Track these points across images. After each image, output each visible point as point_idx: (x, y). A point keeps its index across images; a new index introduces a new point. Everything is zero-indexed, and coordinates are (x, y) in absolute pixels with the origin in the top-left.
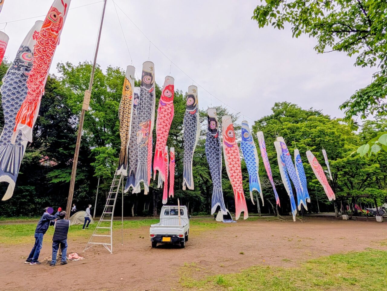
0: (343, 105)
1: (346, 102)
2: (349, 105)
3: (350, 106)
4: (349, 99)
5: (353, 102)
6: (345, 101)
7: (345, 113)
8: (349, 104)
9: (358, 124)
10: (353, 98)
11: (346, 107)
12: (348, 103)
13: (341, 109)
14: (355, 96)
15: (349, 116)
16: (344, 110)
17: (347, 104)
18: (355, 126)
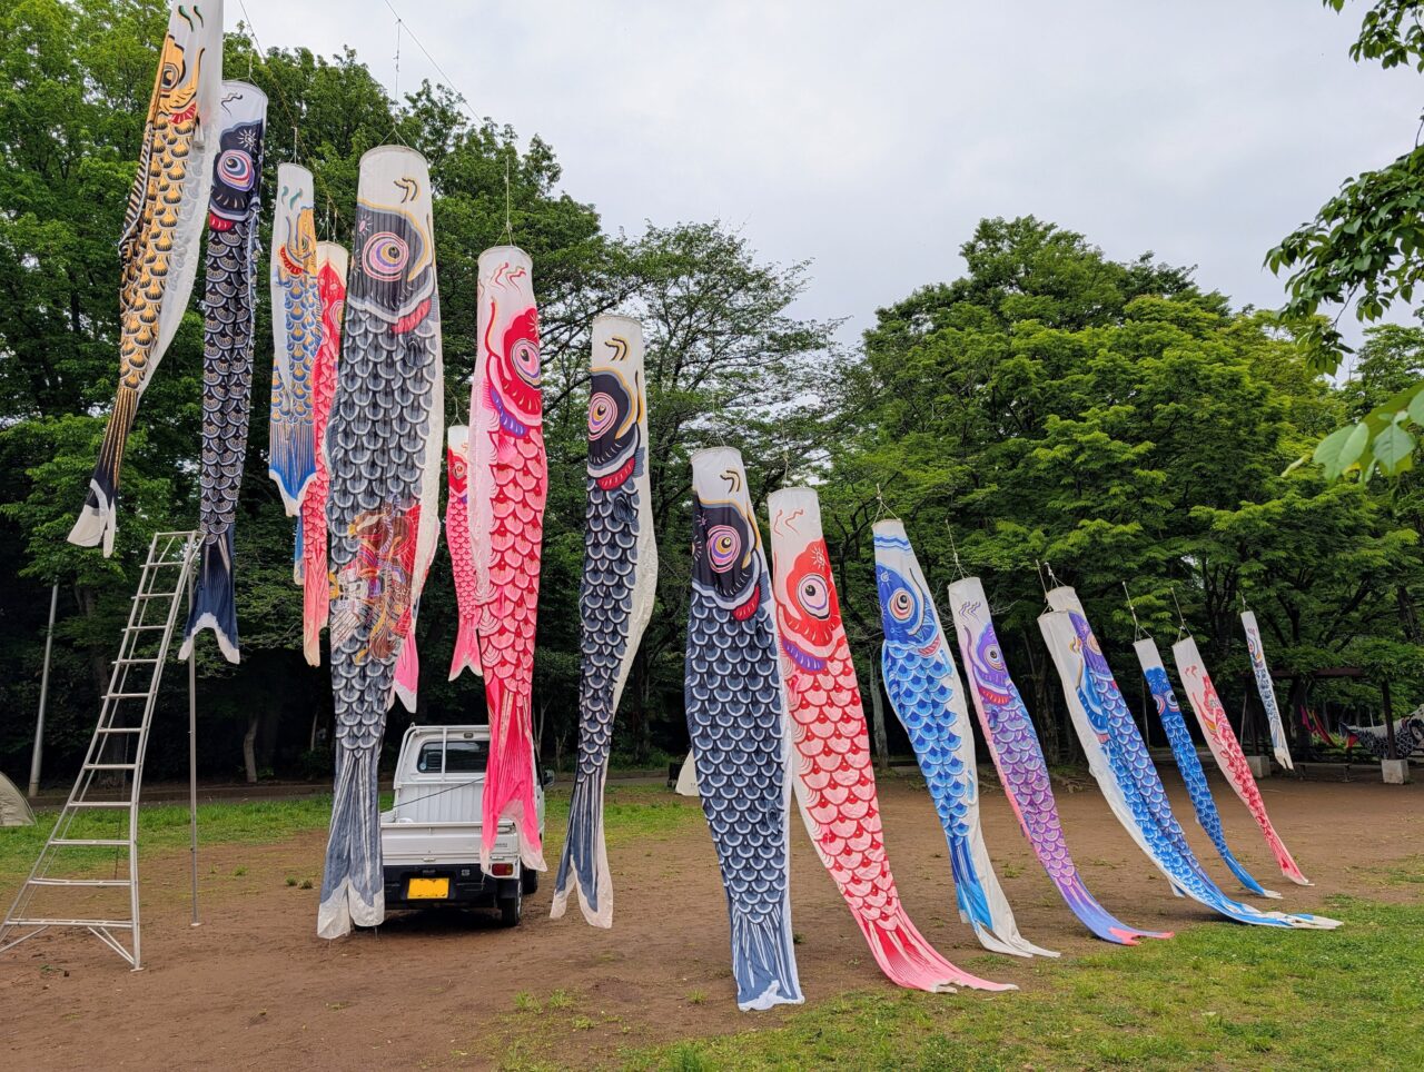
0: (1283, 246)
1: (1299, 235)
2: (1309, 248)
3: (1314, 252)
4: (1312, 221)
5: (1328, 235)
6: (1296, 227)
7: (1290, 289)
8: (1313, 244)
9: (1340, 340)
10: (1330, 213)
11: (1298, 259)
12: (1303, 237)
13: (1275, 270)
14: (1341, 206)
15: (1305, 303)
16: (1287, 272)
17: (1303, 245)
18: (1329, 353)
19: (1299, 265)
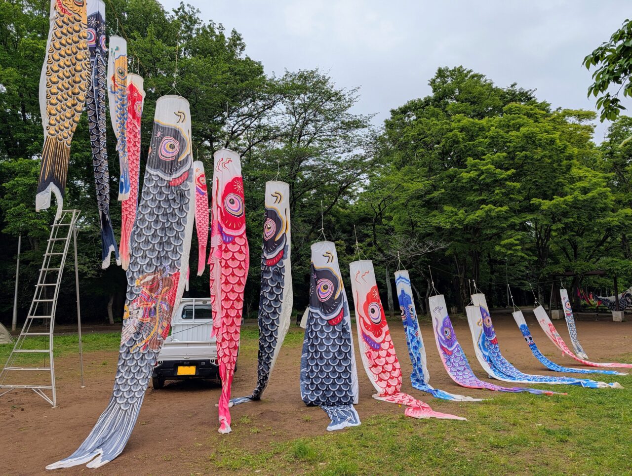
0: (593, 54)
1: (601, 49)
2: (606, 56)
3: (608, 57)
4: (608, 41)
5: (615, 48)
6: (600, 44)
7: (595, 77)
8: (608, 54)
9: (619, 103)
10: (616, 38)
11: (600, 62)
12: (603, 50)
13: (588, 67)
14: (623, 33)
15: (604, 82)
16: (594, 68)
17: (602, 55)
18: (613, 109)
19: (600, 64)
